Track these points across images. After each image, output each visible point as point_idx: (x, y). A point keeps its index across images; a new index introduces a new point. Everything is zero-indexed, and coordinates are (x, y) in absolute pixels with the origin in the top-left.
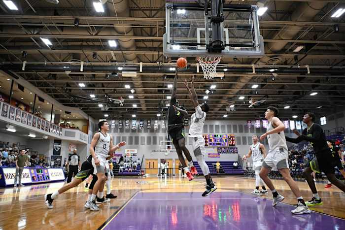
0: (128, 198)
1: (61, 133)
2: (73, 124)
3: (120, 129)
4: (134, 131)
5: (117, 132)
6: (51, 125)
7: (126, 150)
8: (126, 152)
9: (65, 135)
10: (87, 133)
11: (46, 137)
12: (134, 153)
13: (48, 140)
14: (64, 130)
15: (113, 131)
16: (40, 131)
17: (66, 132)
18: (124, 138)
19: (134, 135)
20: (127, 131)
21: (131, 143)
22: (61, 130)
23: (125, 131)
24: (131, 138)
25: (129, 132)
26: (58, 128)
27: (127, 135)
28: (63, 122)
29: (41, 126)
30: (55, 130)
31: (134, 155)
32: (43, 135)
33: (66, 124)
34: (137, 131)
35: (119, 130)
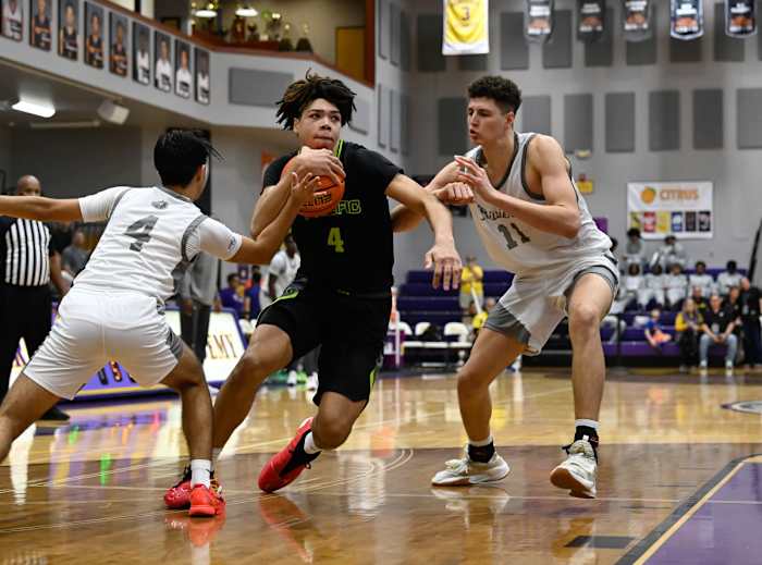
0: (661, 517)
1: (203, 83)
2: (275, 24)
3: (590, 39)
4: (685, 51)
5: (566, 63)
6: (140, 33)
7: (635, 190)
8: (635, 204)
9: (232, 100)
10: (368, 78)
11: (119, 115)
12: (687, 206)
13: (128, 132)
14: (221, 61)
15: (536, 56)
16: (77, 71)
17: (232, 71)
18: (619, 106)
19: (688, 83)
20: (640, 53)
21: (665, 138)
22: (201, 68)
23: (619, 53)
24: (665, 105)
25: (652, 60)
26: (181, 48)
27: (639, 83)
28: (209, 14)
29: (80, 40)
30: (164, 68)
31: (693, 222)
32: (97, 98)
33: (227, 24)
34: (708, 49)
35: (578, 49)
